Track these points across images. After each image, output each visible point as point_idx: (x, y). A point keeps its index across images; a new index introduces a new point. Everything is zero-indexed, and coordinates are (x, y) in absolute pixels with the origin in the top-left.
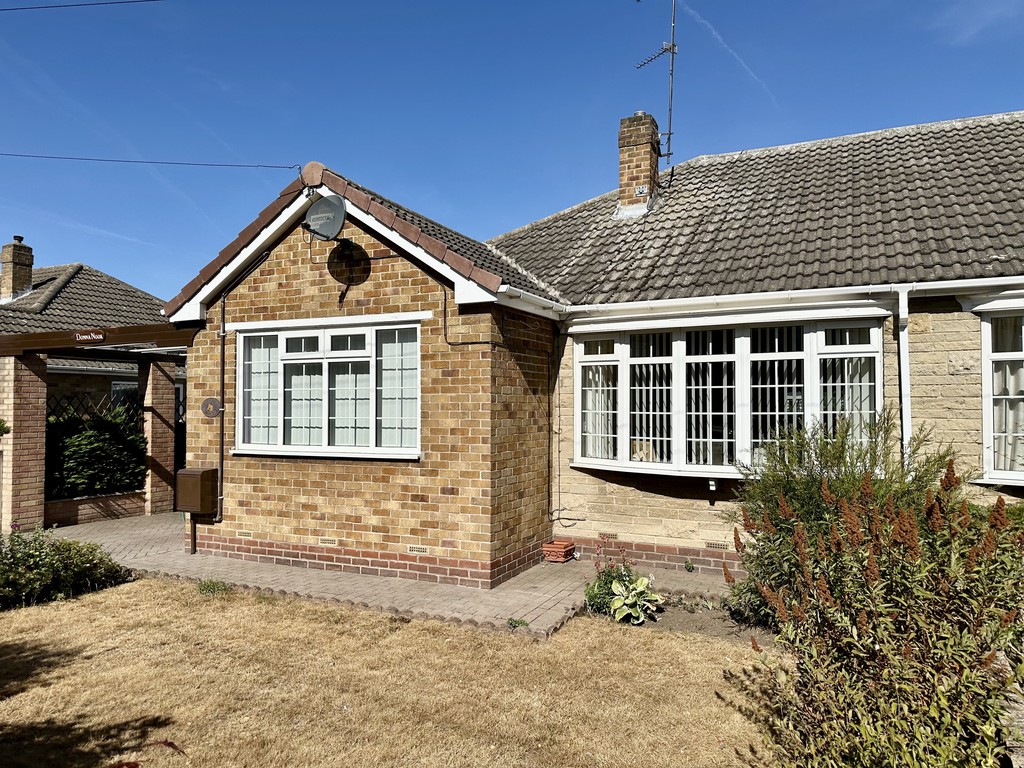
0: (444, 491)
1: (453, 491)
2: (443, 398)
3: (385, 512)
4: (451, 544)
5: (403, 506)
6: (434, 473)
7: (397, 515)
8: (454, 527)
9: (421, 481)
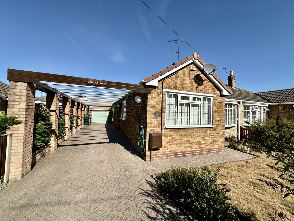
0: (217, 134)
1: (218, 133)
2: (217, 114)
3: (206, 140)
4: (218, 144)
5: (209, 138)
6: (215, 130)
7: (208, 140)
8: (219, 141)
9: (213, 132)
